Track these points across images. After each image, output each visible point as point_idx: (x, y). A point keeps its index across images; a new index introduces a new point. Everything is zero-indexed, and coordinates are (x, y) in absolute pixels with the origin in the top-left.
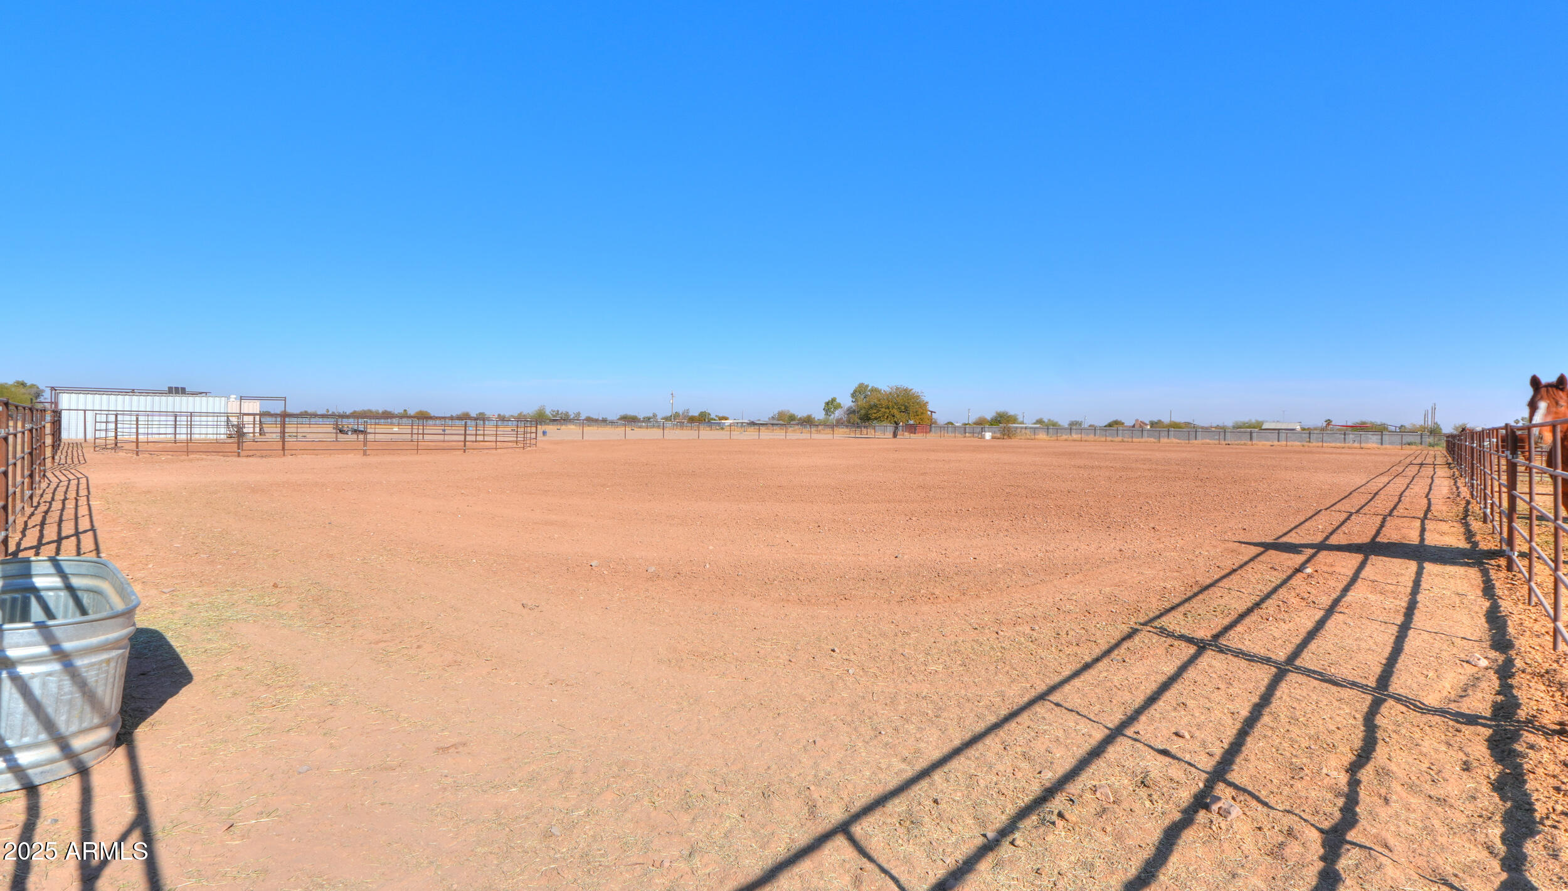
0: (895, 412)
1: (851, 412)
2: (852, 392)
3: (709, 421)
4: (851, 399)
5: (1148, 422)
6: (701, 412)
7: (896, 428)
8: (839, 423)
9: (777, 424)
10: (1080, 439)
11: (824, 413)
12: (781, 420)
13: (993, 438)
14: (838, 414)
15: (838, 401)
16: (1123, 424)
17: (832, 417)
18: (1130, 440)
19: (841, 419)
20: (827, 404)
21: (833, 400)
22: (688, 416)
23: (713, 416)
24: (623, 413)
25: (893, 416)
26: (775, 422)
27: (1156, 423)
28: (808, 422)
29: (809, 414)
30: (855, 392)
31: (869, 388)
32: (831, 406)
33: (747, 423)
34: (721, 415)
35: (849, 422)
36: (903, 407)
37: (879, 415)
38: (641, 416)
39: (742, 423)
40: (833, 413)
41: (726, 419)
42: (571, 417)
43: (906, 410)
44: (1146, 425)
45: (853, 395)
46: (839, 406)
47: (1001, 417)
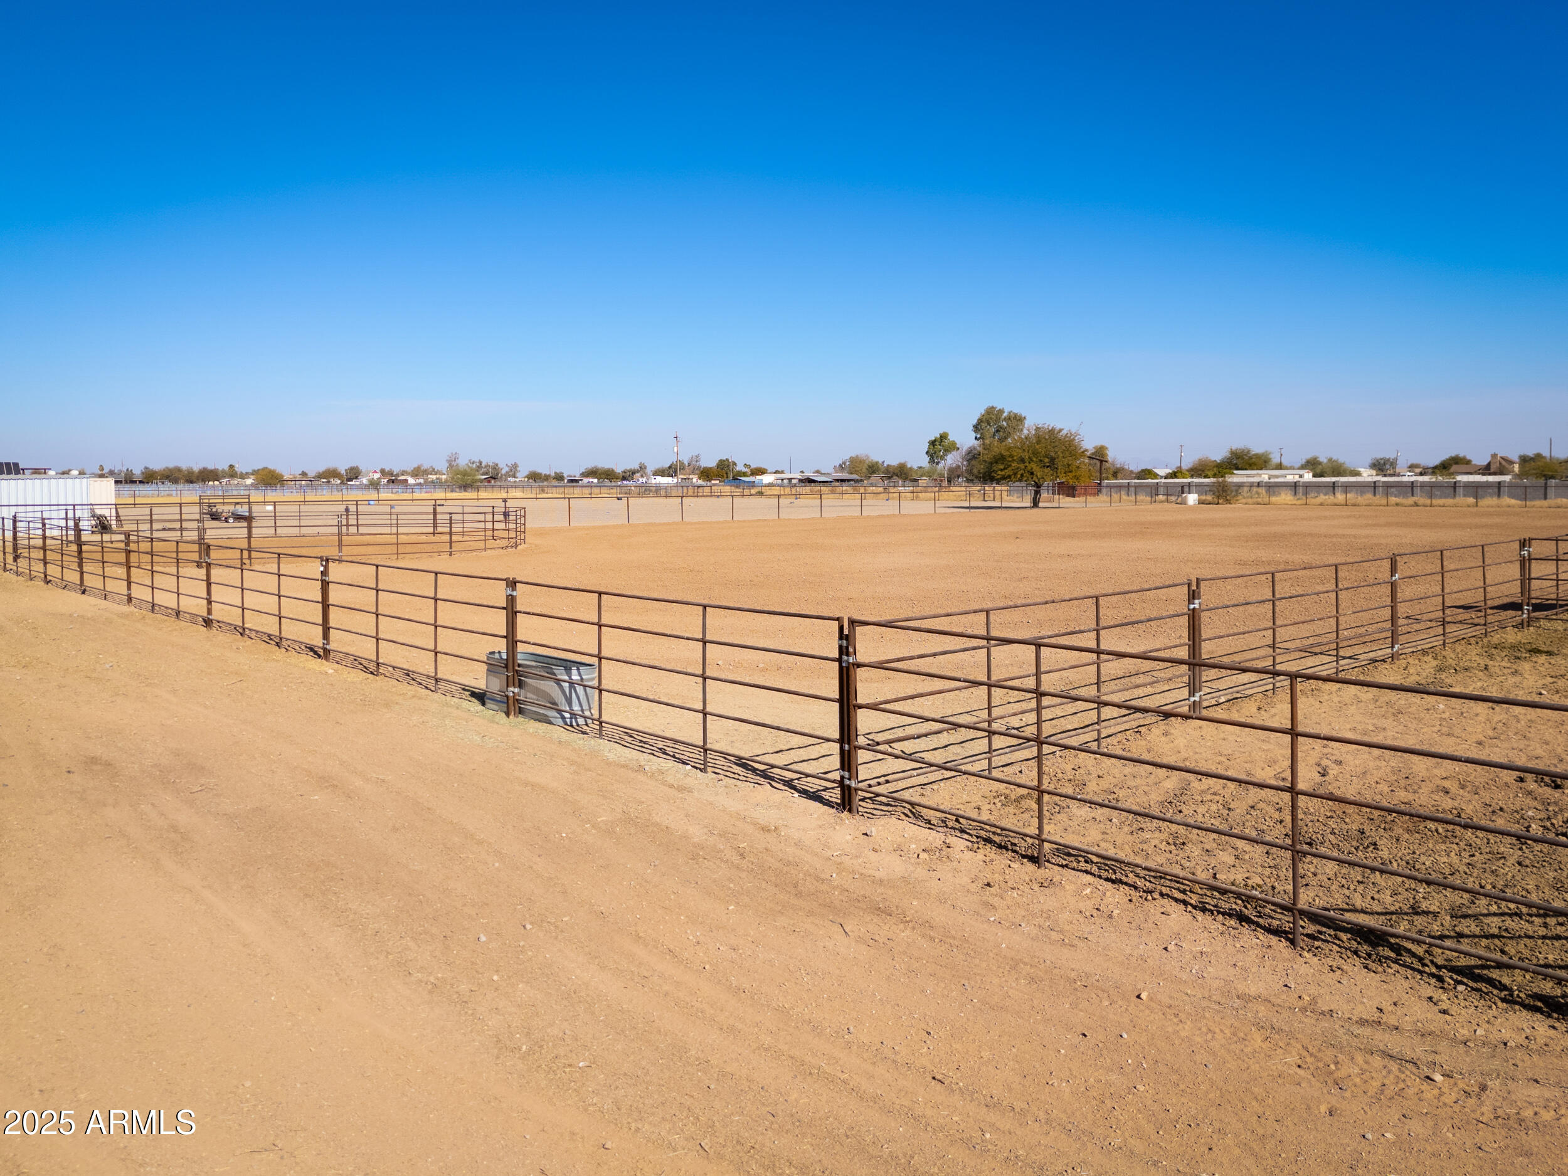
0: (1034, 466)
1: (972, 456)
2: (975, 422)
3: (735, 479)
4: (974, 435)
5: (1516, 459)
6: (721, 461)
7: (1037, 493)
8: (953, 476)
9: (849, 480)
10: (1343, 502)
11: (927, 459)
12: (856, 472)
13: (1201, 502)
14: (952, 460)
15: (951, 438)
16: (1468, 462)
17: (941, 465)
18: (1428, 502)
19: (958, 467)
20: (933, 443)
21: (943, 437)
22: (699, 467)
23: (740, 467)
24: (590, 465)
25: (1032, 473)
26: (846, 476)
27: (1532, 459)
28: (901, 474)
29: (902, 461)
30: (980, 421)
31: (1005, 414)
32: (938, 446)
33: (800, 480)
34: (753, 466)
35: (970, 472)
36: (1047, 460)
37: (1007, 472)
38: (619, 470)
39: (790, 479)
40: (942, 458)
41: (761, 471)
42: (503, 472)
43: (1051, 464)
44: (1512, 463)
45: (976, 428)
46: (953, 447)
47: (1238, 458)
